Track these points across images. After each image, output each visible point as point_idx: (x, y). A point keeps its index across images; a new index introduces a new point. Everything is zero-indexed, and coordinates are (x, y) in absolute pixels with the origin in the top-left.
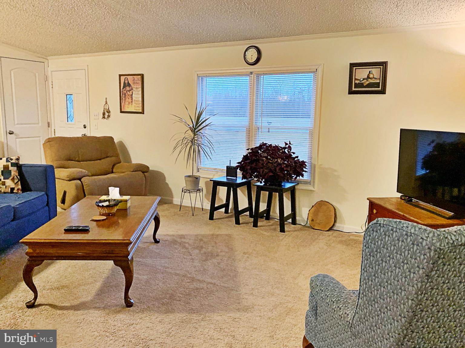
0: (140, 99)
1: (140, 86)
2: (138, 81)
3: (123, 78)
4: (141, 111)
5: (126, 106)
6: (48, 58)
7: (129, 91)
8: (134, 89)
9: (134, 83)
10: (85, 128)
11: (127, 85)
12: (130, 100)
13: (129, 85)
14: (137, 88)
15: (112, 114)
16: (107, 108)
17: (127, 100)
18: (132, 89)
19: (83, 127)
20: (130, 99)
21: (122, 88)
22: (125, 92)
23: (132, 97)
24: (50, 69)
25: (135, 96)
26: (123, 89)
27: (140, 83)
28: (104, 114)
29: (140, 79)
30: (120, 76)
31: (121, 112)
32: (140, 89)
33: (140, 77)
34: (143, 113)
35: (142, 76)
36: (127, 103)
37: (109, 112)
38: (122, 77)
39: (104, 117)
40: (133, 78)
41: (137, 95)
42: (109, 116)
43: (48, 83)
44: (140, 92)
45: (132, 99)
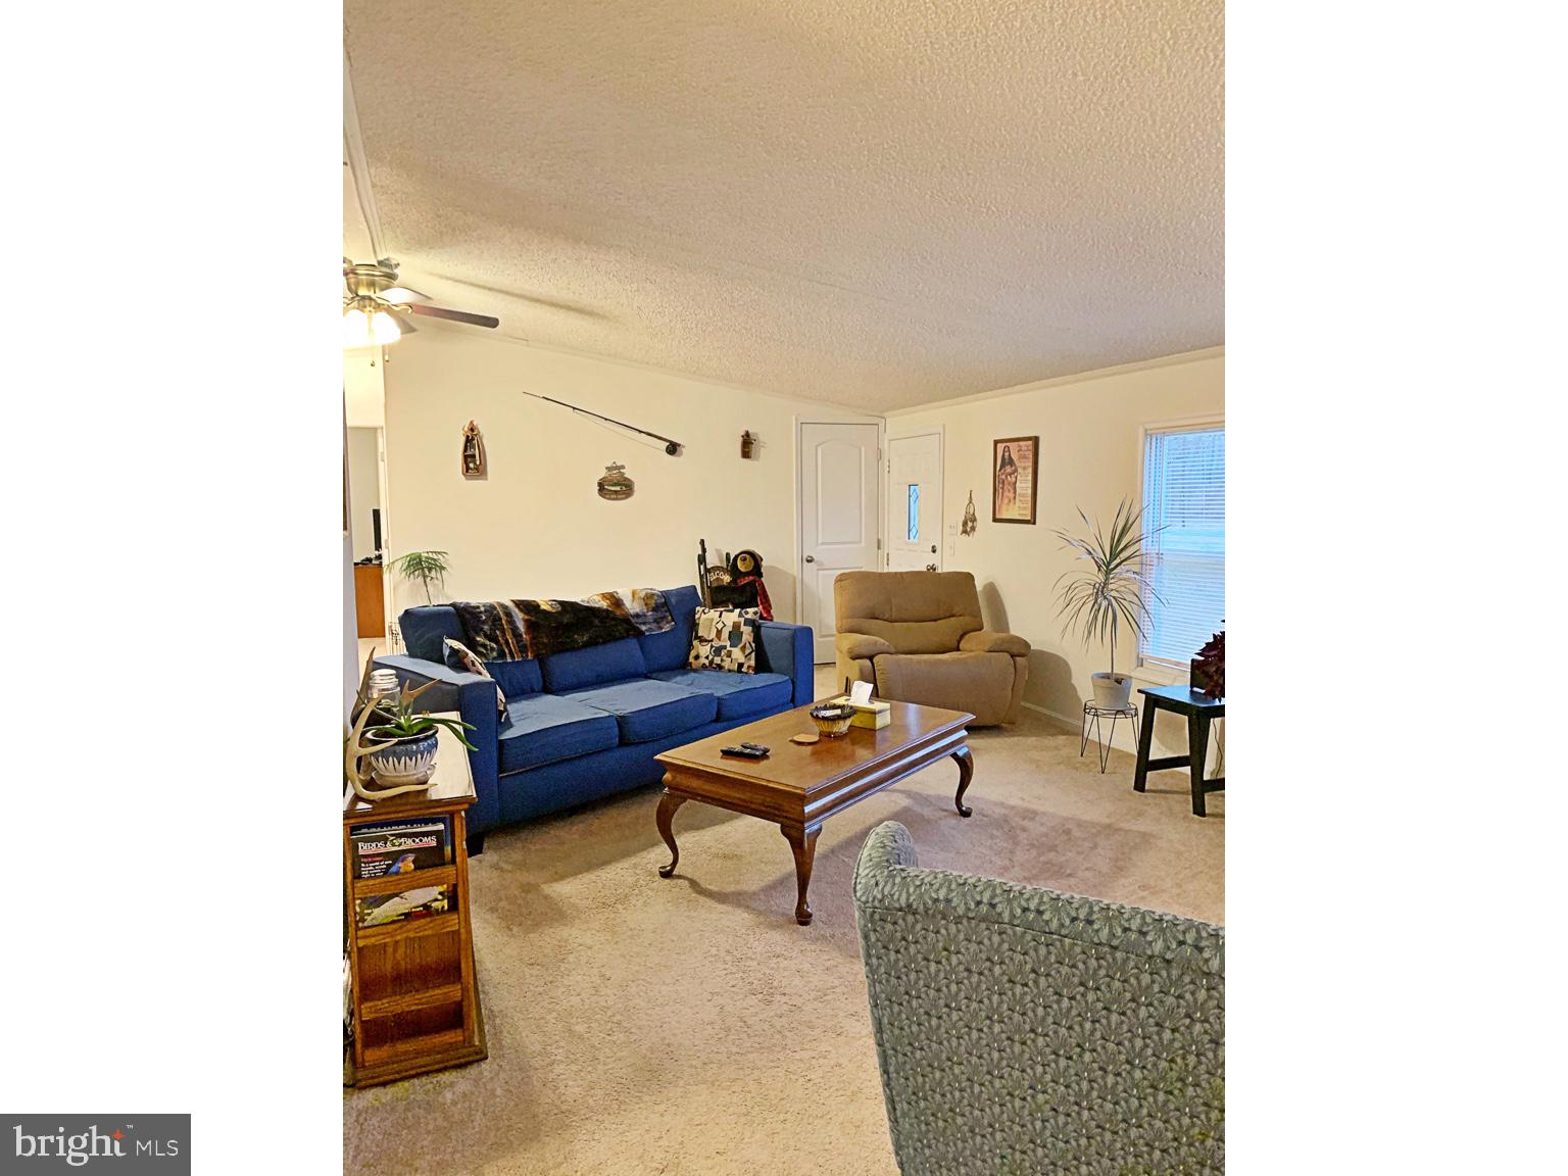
0: (1029, 491)
1: (1030, 464)
2: (1027, 453)
3: (1000, 447)
4: (1029, 518)
5: (1004, 507)
6: (886, 414)
7: (1010, 475)
8: (1020, 470)
9: (1020, 458)
10: (934, 551)
11: (1008, 461)
12: (1011, 495)
13: (1011, 462)
14: (1024, 468)
15: (979, 525)
16: (972, 512)
17: (1006, 493)
18: (1016, 471)
19: (931, 549)
20: (1012, 491)
21: (998, 468)
22: (1004, 477)
23: (1015, 489)
24: (887, 437)
25: (1022, 485)
26: (1000, 470)
27: (1031, 456)
28: (965, 524)
29: (1031, 448)
30: (996, 443)
31: (995, 520)
32: (1030, 470)
33: (1030, 442)
34: (1034, 523)
35: (1036, 440)
36: (1006, 501)
37: (974, 520)
38: (999, 445)
39: (965, 532)
40: (1019, 446)
41: (1024, 485)
42: (973, 529)
43: (883, 463)
44: (1030, 478)
45: (1015, 492)
